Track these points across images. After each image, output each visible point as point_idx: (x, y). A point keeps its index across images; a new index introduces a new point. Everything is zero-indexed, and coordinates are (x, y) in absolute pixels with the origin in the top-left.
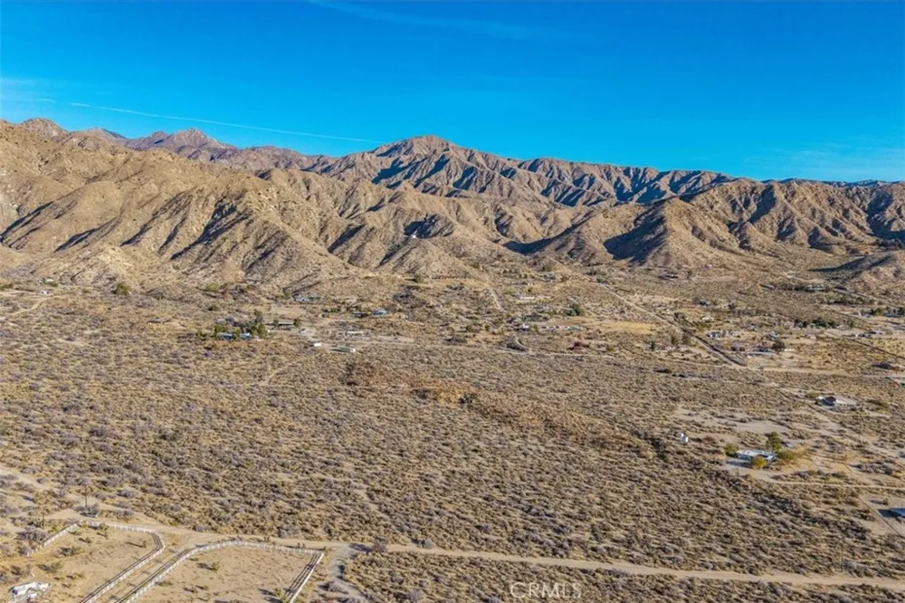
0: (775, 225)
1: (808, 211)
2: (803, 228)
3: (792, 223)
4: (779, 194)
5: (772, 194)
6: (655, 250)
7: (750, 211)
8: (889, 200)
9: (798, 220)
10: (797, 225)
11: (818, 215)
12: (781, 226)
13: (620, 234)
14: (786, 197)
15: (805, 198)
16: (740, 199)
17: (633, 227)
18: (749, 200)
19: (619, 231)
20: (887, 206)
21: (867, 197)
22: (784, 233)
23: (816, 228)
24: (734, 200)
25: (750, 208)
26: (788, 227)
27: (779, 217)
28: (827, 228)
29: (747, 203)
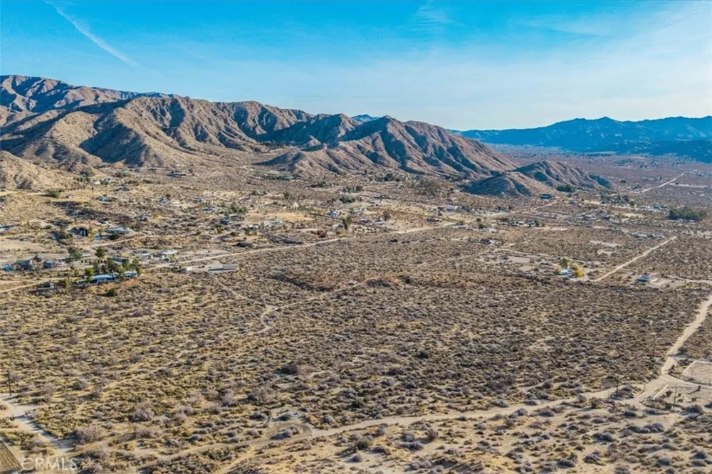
0: (192, 131)
1: (206, 120)
2: (211, 132)
3: (202, 129)
4: (183, 106)
5: (179, 106)
6: (144, 153)
7: (167, 119)
8: (246, 114)
9: (206, 127)
10: (205, 129)
11: (214, 123)
12: (195, 130)
13: (87, 138)
14: (188, 109)
15: (200, 110)
16: (157, 109)
17: (96, 132)
18: (164, 110)
19: (86, 136)
20: (246, 117)
21: (232, 111)
22: (202, 137)
23: (219, 133)
24: (153, 110)
25: (167, 117)
26: (201, 132)
27: (191, 124)
28: (224, 132)
29: (163, 113)
